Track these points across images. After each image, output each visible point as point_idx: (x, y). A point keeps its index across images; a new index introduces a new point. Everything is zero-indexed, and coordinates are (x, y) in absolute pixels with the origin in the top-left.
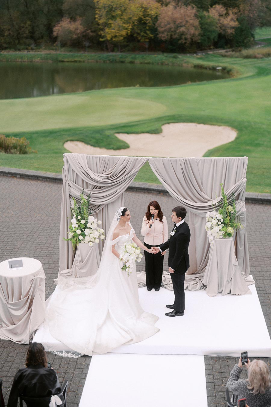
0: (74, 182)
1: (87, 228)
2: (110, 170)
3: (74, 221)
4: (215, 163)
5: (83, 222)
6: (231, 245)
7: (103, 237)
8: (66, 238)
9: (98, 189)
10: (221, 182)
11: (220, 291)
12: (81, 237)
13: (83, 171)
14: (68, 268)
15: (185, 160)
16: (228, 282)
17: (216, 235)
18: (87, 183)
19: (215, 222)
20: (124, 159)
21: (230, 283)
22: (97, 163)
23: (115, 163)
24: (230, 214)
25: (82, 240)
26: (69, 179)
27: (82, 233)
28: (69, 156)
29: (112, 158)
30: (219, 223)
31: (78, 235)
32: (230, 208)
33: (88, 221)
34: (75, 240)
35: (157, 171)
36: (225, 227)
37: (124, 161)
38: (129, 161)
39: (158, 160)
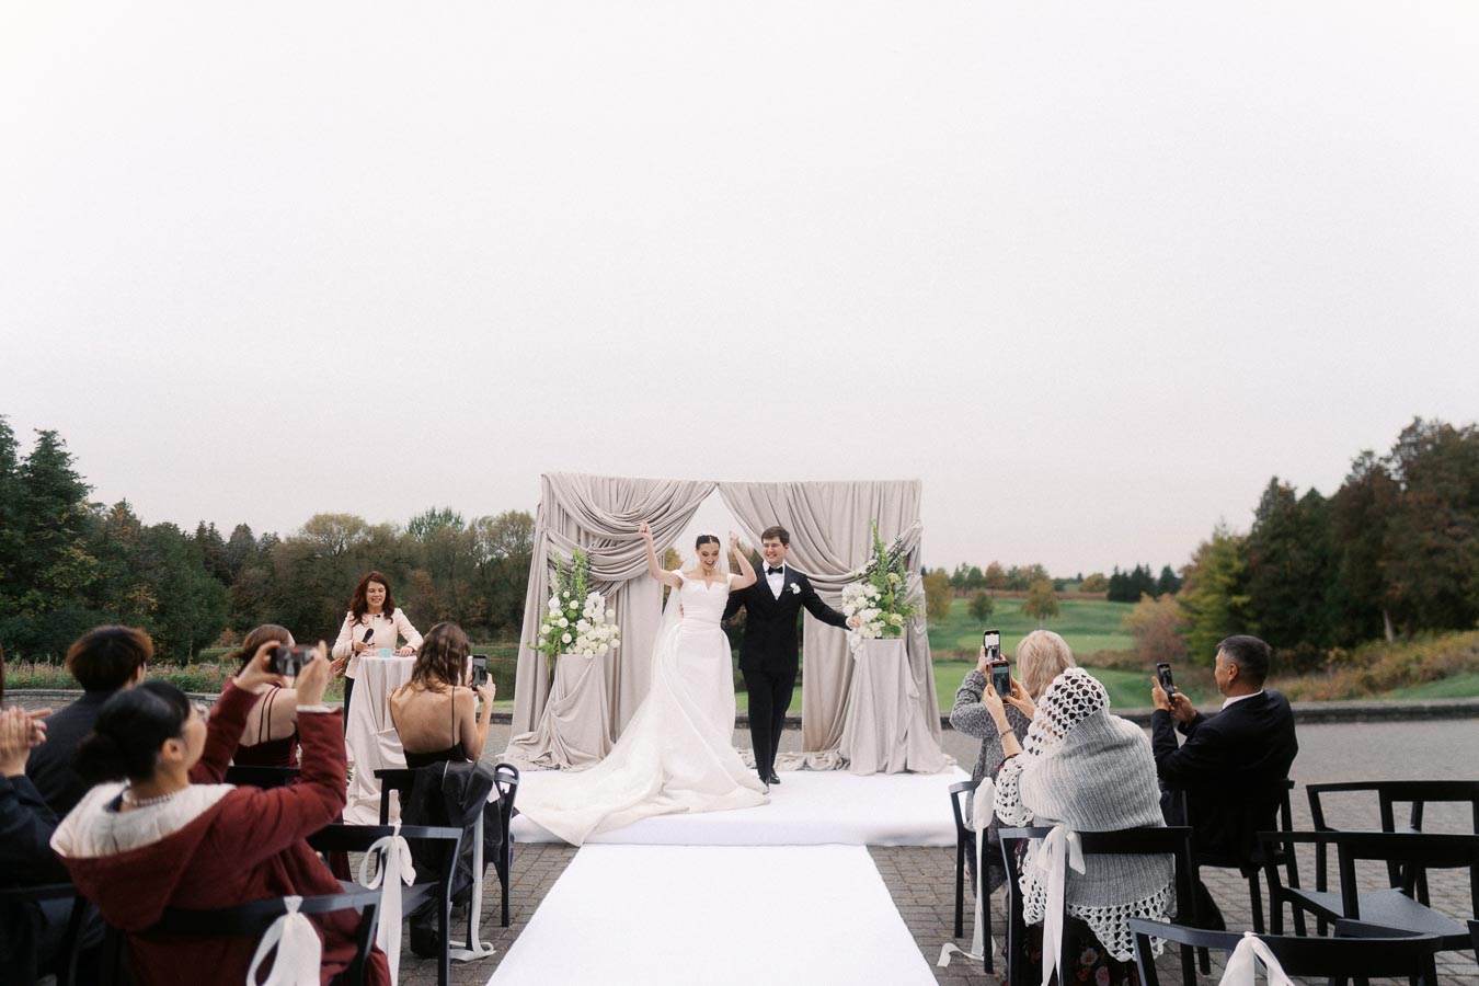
0: (560, 533)
1: (583, 617)
3: (555, 602)
4: (856, 488)
5: (574, 604)
6: (901, 659)
7: (617, 644)
8: (533, 645)
9: (614, 545)
10: (871, 517)
11: (881, 768)
12: (567, 638)
13: (582, 506)
14: (531, 730)
15: (793, 484)
16: (900, 743)
17: (867, 633)
18: (587, 534)
19: (862, 601)
20: (668, 481)
21: (904, 746)
22: (612, 492)
24: (893, 591)
25: (568, 645)
26: (549, 524)
27: (569, 627)
28: (553, 477)
29: (644, 480)
30: (873, 604)
31: (561, 631)
32: (894, 577)
33: (586, 604)
34: (553, 646)
35: (738, 509)
36: (886, 613)
37: (669, 485)
38: (678, 486)
39: (738, 486)
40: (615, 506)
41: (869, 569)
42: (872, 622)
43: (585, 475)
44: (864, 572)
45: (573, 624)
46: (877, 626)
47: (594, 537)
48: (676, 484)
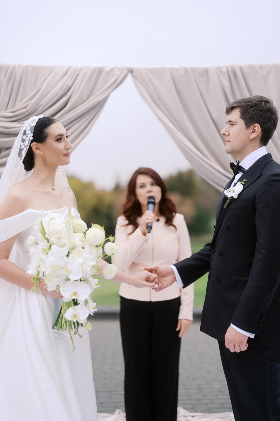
15: (230, 69)
29: (34, 68)
37: (66, 73)
38: (78, 75)
39: (158, 73)
48: (76, 71)
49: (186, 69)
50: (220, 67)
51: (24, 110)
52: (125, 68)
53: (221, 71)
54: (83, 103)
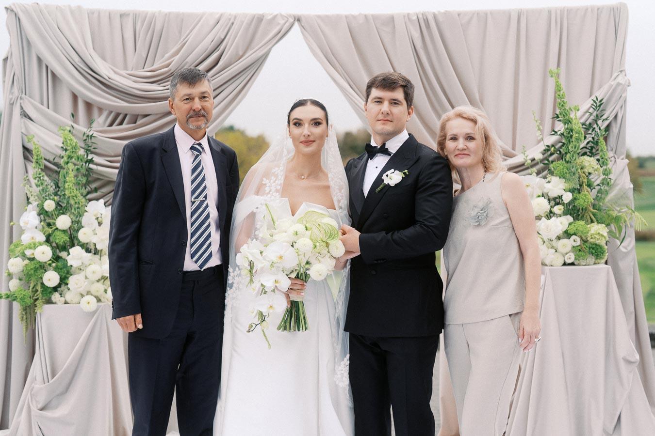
0: (42, 104)
1: (78, 244)
2: (167, 56)
3: (30, 219)
5: (63, 222)
9: (128, 123)
12: (51, 278)
13: (77, 59)
15: (420, 16)
18: (89, 106)
19: (543, 205)
20: (217, 16)
22: (126, 36)
23: (187, 33)
24: (589, 186)
25: (55, 289)
26: (24, 90)
27: (56, 258)
28: (26, 11)
29: (178, 15)
30: (558, 209)
31: (42, 267)
32: (589, 162)
33: (84, 220)
34: (29, 293)
35: (331, 58)
36: (582, 223)
37: (218, 22)
38: (233, 24)
39: (332, 21)
40: (132, 59)
41: (548, 150)
42: (559, 238)
43: (79, 7)
44: (539, 156)
45: (63, 254)
46: (567, 244)
47: (101, 110)
48: (230, 19)
49: (365, 16)
50: (408, 14)
51: (166, 69)
52: (290, 16)
53: (409, 19)
54: (238, 60)
